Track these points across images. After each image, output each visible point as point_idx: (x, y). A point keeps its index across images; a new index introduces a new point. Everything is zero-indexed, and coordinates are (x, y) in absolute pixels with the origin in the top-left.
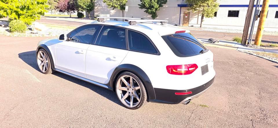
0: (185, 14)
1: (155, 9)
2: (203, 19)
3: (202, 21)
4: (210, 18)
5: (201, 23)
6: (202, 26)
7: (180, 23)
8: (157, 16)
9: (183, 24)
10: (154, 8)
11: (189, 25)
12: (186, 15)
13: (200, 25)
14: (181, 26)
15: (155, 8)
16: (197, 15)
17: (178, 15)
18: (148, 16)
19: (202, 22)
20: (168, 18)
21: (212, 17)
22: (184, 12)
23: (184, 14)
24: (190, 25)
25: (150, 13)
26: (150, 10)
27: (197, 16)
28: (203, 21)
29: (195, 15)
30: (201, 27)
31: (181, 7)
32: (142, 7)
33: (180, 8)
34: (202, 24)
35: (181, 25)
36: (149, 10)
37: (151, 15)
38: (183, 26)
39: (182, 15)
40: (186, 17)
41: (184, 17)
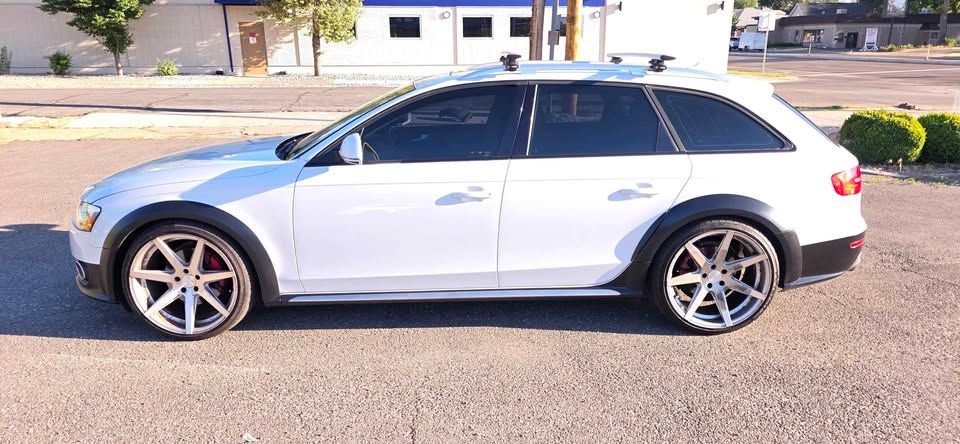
0: (247, 32)
1: (123, 14)
2: (319, 48)
3: (316, 55)
4: (343, 42)
5: (316, 60)
6: (321, 71)
7: (232, 66)
8: (130, 42)
9: (246, 67)
10: (120, 9)
11: (269, 69)
12: (253, 35)
13: (313, 68)
14: (240, 74)
15: (127, 8)
16: (292, 34)
17: (220, 34)
18: (84, 44)
19: (320, 58)
20: (178, 50)
21: (349, 41)
22: (240, 24)
23: (241, 29)
24: (272, 71)
25: (99, 31)
26: (99, 19)
27: (291, 36)
28: (319, 54)
29: (286, 34)
30: (316, 74)
31: (224, 5)
32: (51, 6)
33: (220, 8)
34: (319, 65)
35: (239, 71)
36: (97, 17)
37: (104, 39)
38: (247, 74)
39: (235, 34)
40: (253, 41)
41: (244, 42)
